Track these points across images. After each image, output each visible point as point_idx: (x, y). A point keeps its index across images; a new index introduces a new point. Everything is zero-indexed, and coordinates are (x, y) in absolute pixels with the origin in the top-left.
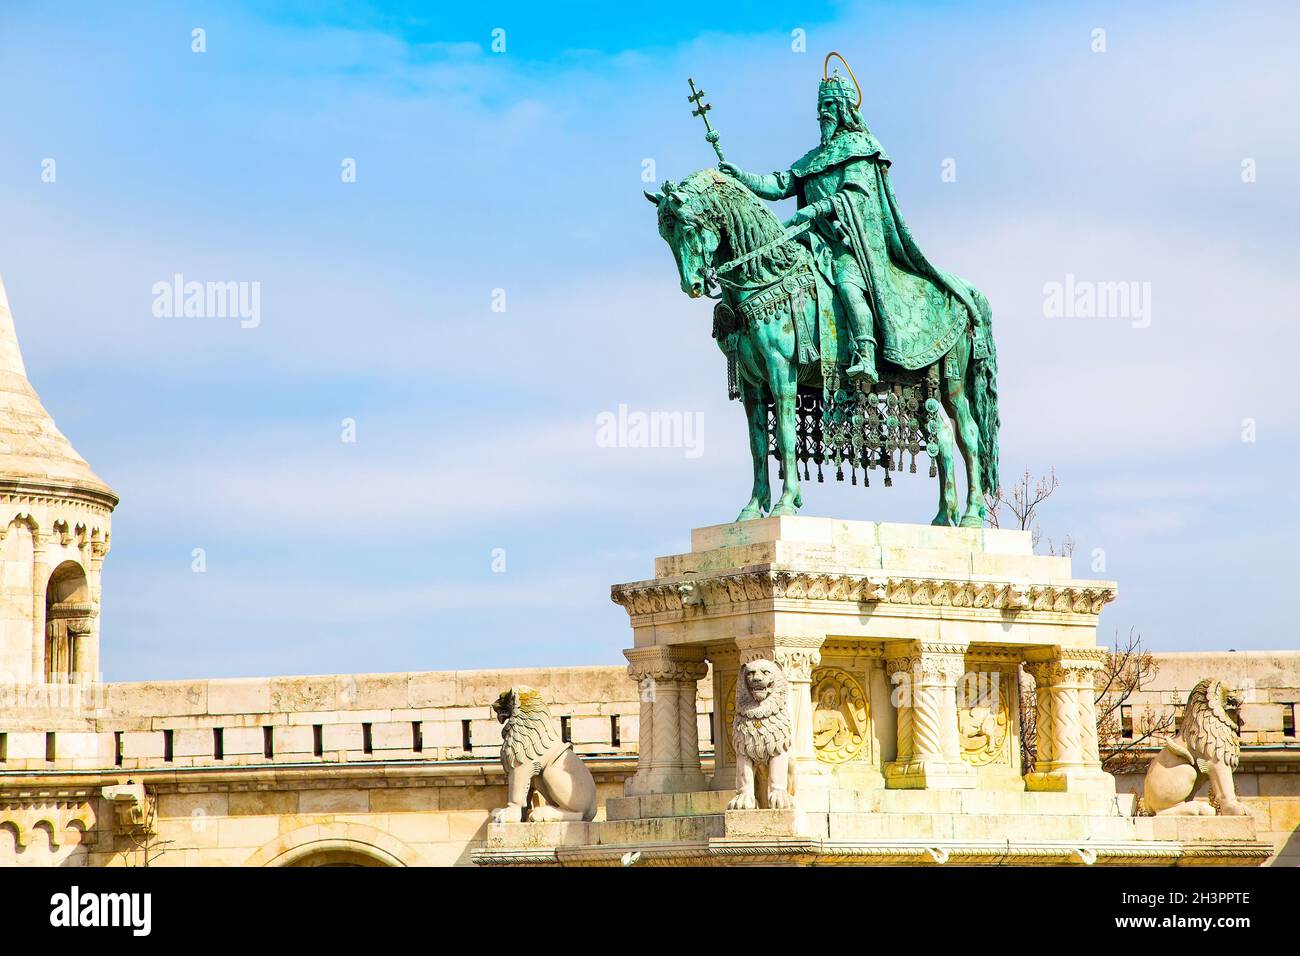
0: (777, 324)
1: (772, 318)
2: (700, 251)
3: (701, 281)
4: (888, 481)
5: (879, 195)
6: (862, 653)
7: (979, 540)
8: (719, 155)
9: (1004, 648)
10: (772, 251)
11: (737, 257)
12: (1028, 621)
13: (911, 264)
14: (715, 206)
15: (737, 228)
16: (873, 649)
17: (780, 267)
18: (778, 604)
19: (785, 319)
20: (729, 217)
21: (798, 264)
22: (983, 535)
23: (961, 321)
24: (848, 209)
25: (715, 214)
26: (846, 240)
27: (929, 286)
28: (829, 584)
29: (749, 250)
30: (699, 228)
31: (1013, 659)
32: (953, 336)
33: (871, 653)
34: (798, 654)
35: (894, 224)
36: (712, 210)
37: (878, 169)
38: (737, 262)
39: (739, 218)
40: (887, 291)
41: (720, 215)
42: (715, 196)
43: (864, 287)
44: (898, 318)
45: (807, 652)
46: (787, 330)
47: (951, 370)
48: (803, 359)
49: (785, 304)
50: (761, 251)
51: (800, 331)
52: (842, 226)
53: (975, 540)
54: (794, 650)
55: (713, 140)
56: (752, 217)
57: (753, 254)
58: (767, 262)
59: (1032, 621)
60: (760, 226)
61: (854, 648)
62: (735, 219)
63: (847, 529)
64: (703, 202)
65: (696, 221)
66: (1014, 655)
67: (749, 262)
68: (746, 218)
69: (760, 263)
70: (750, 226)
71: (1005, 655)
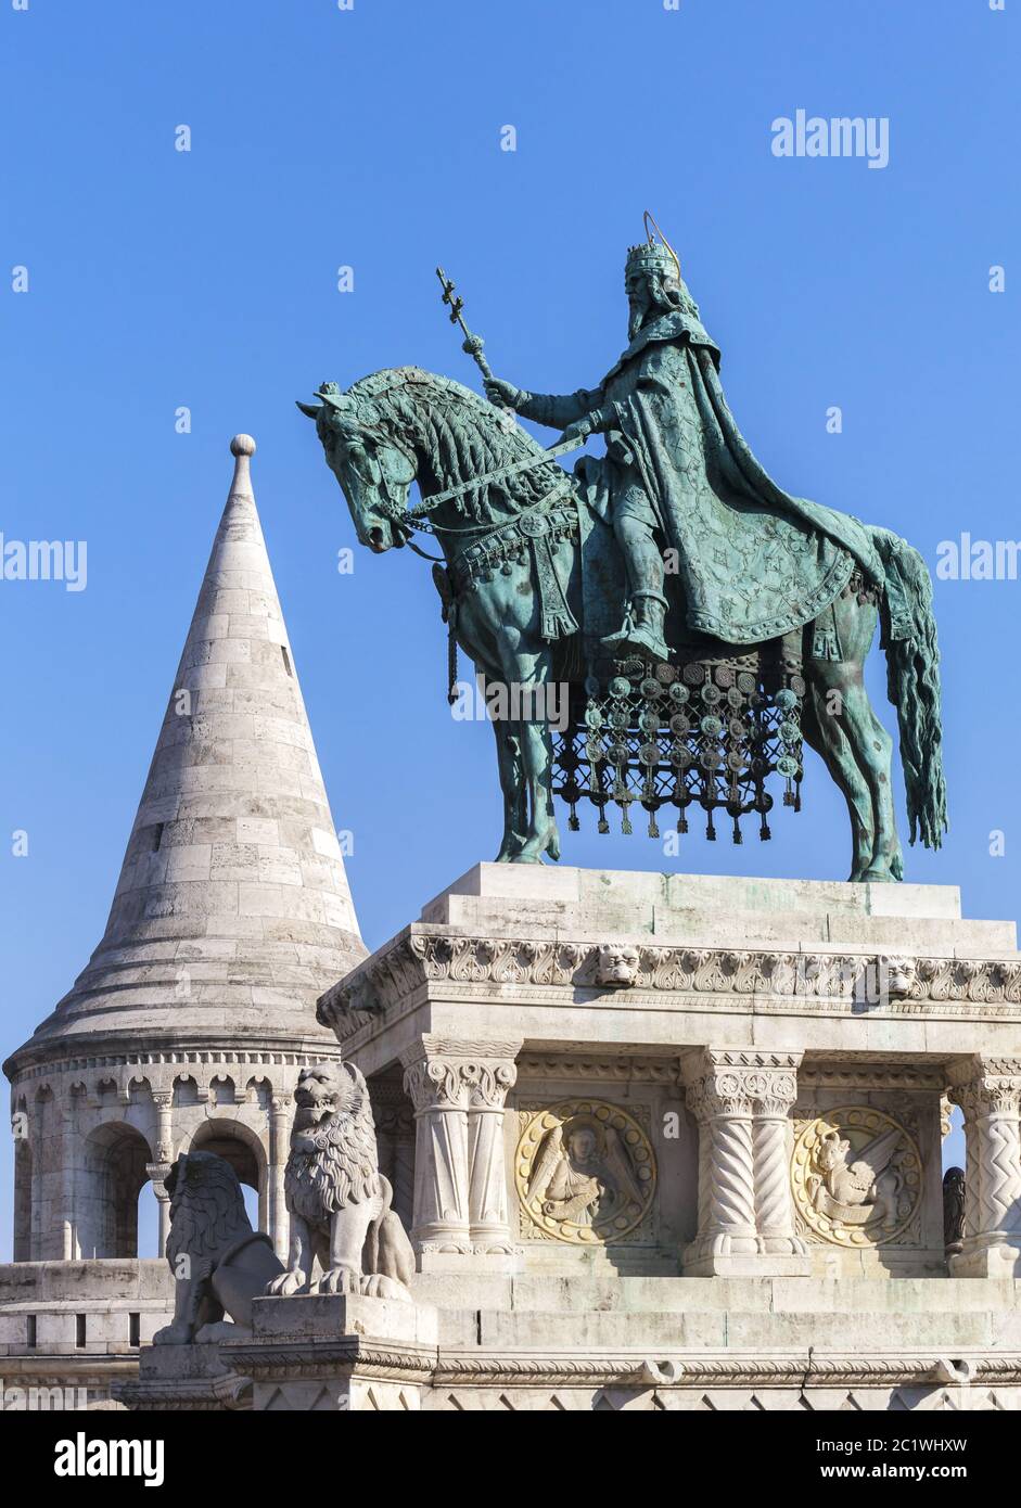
0: (506, 582)
1: (496, 572)
2: (377, 480)
3: (384, 525)
4: (765, 834)
5: (697, 396)
6: (637, 1075)
7: (862, 900)
8: (483, 370)
9: (909, 1067)
10: (507, 480)
11: (446, 488)
12: (922, 1016)
13: (754, 494)
14: (402, 416)
15: (443, 445)
16: (658, 1069)
17: (522, 501)
18: (435, 989)
19: (521, 575)
20: (427, 427)
21: (554, 497)
22: (868, 893)
23: (840, 574)
24: (636, 415)
25: (402, 425)
26: (628, 458)
27: (784, 527)
28: (526, 956)
29: (466, 478)
30: (371, 445)
31: (927, 1084)
32: (824, 596)
33: (656, 1075)
34: (472, 1069)
35: (721, 436)
36: (396, 419)
37: (694, 359)
38: (445, 496)
39: (446, 430)
40: (700, 528)
41: (411, 427)
42: (405, 402)
43: (654, 523)
44: (720, 570)
45: (490, 1064)
46: (523, 589)
47: (821, 646)
48: (549, 631)
49: (522, 553)
50: (487, 479)
51: (544, 593)
52: (624, 438)
53: (854, 900)
54: (465, 1062)
55: (470, 348)
56: (472, 430)
57: (474, 484)
58: (496, 494)
59: (929, 1016)
60: (488, 443)
61: (621, 1068)
62: (438, 429)
63: (608, 883)
64: (378, 408)
65: (365, 436)
66: (929, 1077)
67: (468, 495)
68: (460, 431)
69: (486, 496)
70: (466, 444)
71: (912, 1077)
